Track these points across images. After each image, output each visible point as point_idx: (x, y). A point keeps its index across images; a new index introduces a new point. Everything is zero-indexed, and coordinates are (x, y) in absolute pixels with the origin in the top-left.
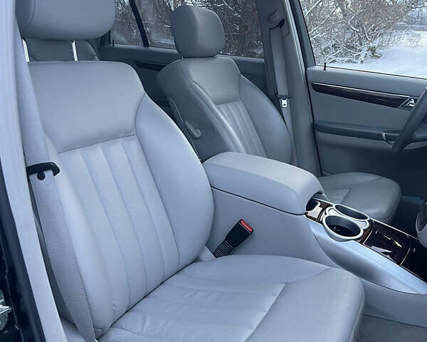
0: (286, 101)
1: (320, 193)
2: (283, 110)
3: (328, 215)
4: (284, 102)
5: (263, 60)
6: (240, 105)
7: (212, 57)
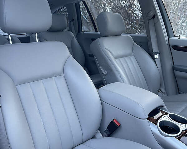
0: (157, 55)
1: (162, 106)
2: (155, 59)
3: (162, 120)
4: (156, 56)
5: (146, 35)
6: (132, 58)
7: (119, 35)
